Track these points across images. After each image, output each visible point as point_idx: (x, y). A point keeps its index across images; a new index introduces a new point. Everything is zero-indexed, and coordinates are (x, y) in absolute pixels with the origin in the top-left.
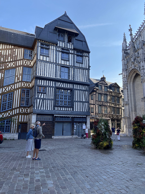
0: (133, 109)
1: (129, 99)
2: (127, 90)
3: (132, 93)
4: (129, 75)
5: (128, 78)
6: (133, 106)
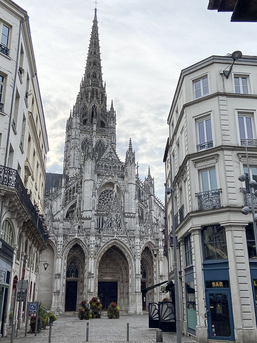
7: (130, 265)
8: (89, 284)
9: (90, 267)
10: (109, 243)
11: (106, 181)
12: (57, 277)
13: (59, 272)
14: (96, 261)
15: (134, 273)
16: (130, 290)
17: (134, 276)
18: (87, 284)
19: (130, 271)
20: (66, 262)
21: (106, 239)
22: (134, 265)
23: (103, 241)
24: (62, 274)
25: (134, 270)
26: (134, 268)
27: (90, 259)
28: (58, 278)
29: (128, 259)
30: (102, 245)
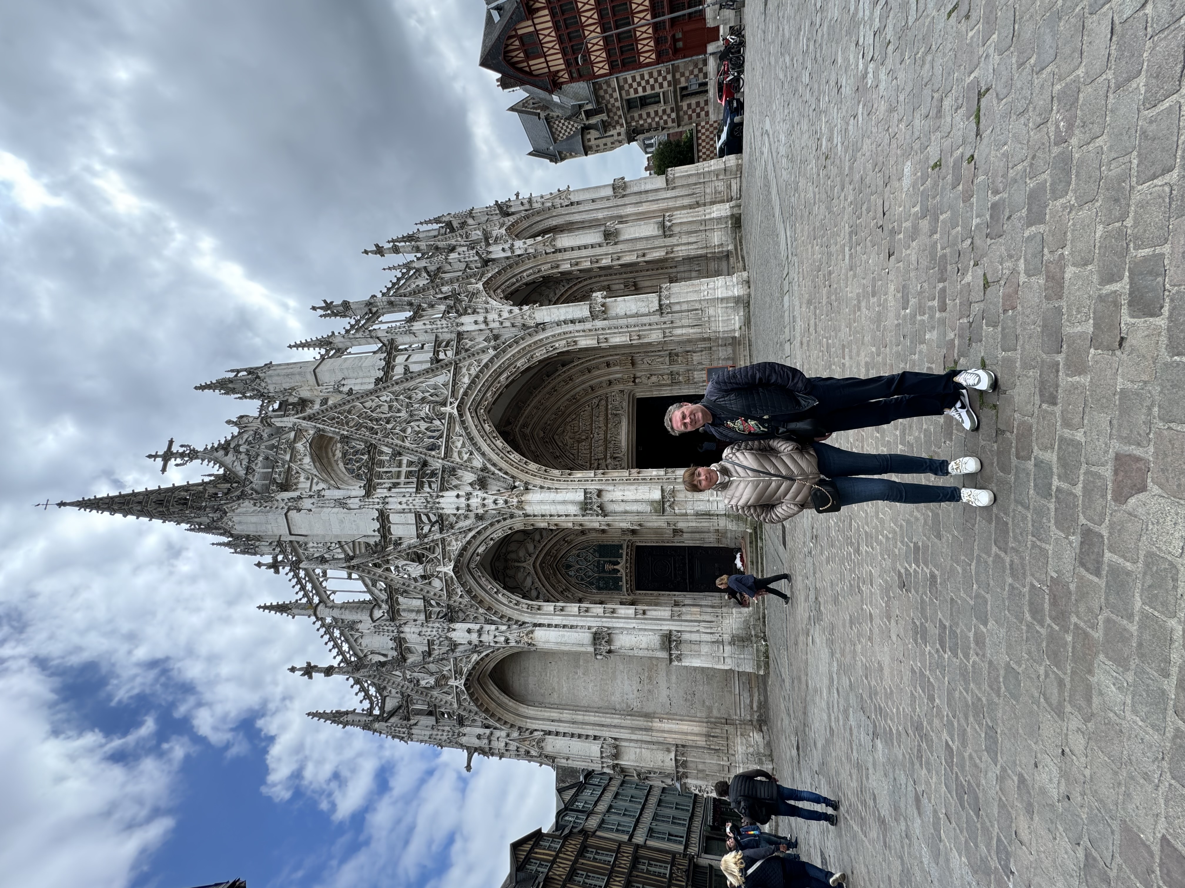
0: (641, 722)
1: (591, 733)
2: (550, 733)
3: (566, 715)
4: (486, 711)
5: (499, 719)
6: (628, 722)
7: (561, 346)
8: (629, 507)
9: (561, 509)
10: (475, 433)
11: (307, 460)
12: (604, 648)
13: (586, 637)
14: (538, 482)
15: (588, 325)
16: (655, 336)
17: (599, 324)
18: (629, 518)
19: (584, 343)
20: (549, 607)
21: (459, 444)
22: (558, 330)
23: (466, 457)
24: (595, 623)
25: (579, 327)
26: (570, 327)
27: (529, 509)
28: (609, 642)
29: (540, 354)
30: (478, 462)
